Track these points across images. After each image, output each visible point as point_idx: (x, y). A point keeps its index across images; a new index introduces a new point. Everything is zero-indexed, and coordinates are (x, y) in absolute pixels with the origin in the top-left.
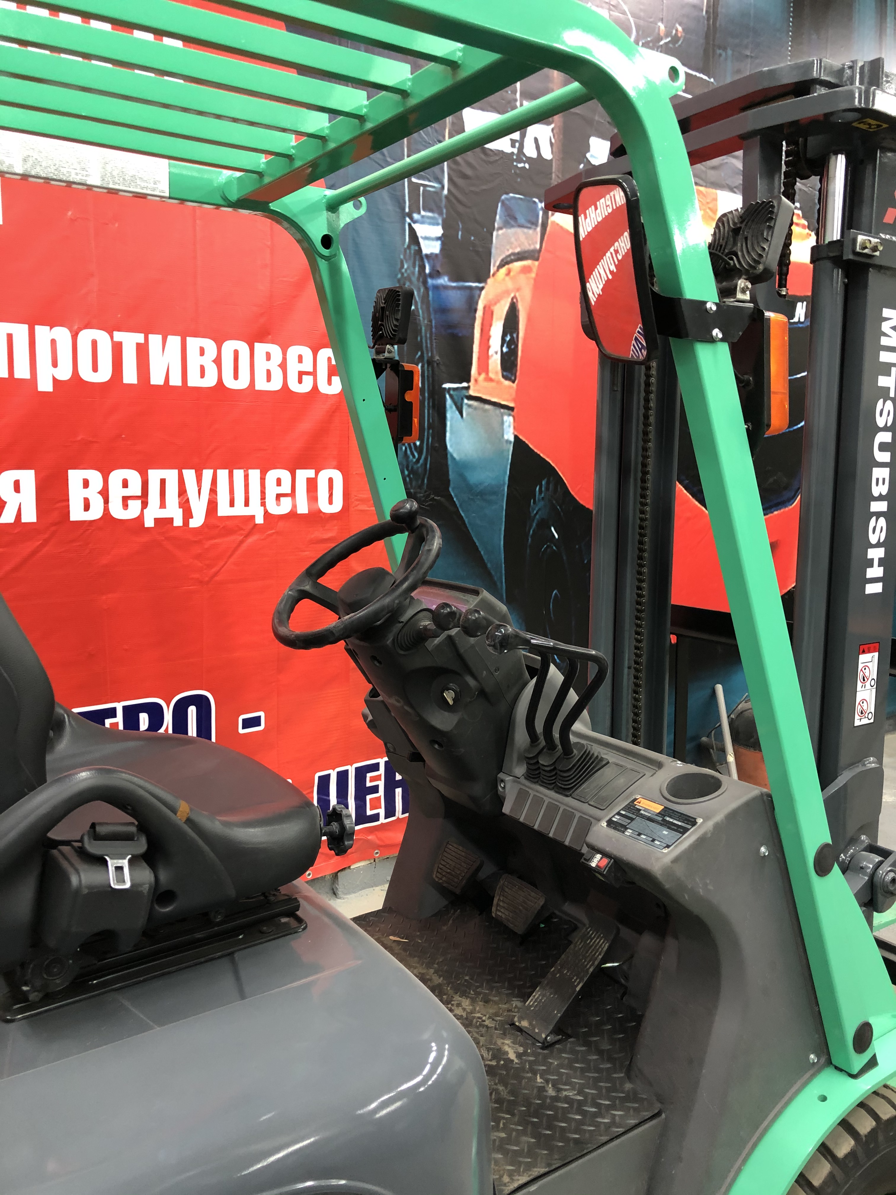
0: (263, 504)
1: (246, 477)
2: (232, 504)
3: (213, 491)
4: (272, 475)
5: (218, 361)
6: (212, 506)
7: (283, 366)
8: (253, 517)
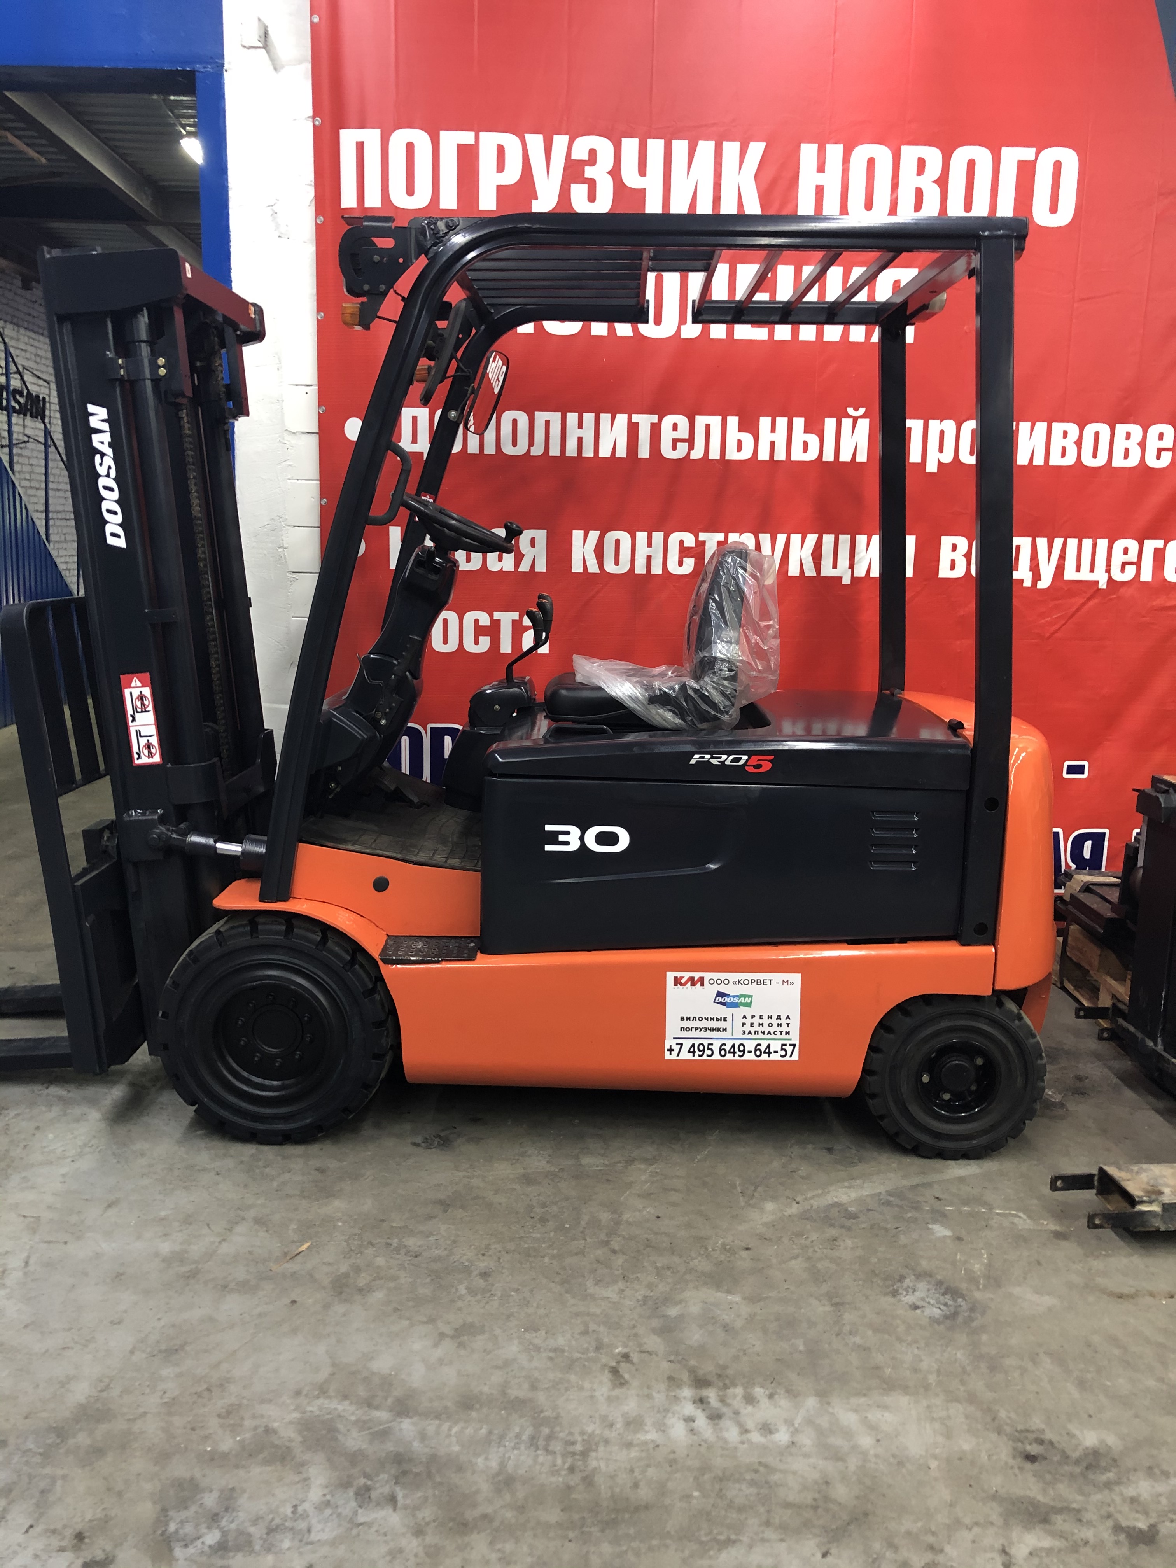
0: (1108, 571)
1: (1095, 546)
2: (1078, 569)
3: (1062, 557)
4: (1119, 545)
5: (1079, 443)
6: (1060, 569)
7: (1143, 445)
8: (1097, 582)
